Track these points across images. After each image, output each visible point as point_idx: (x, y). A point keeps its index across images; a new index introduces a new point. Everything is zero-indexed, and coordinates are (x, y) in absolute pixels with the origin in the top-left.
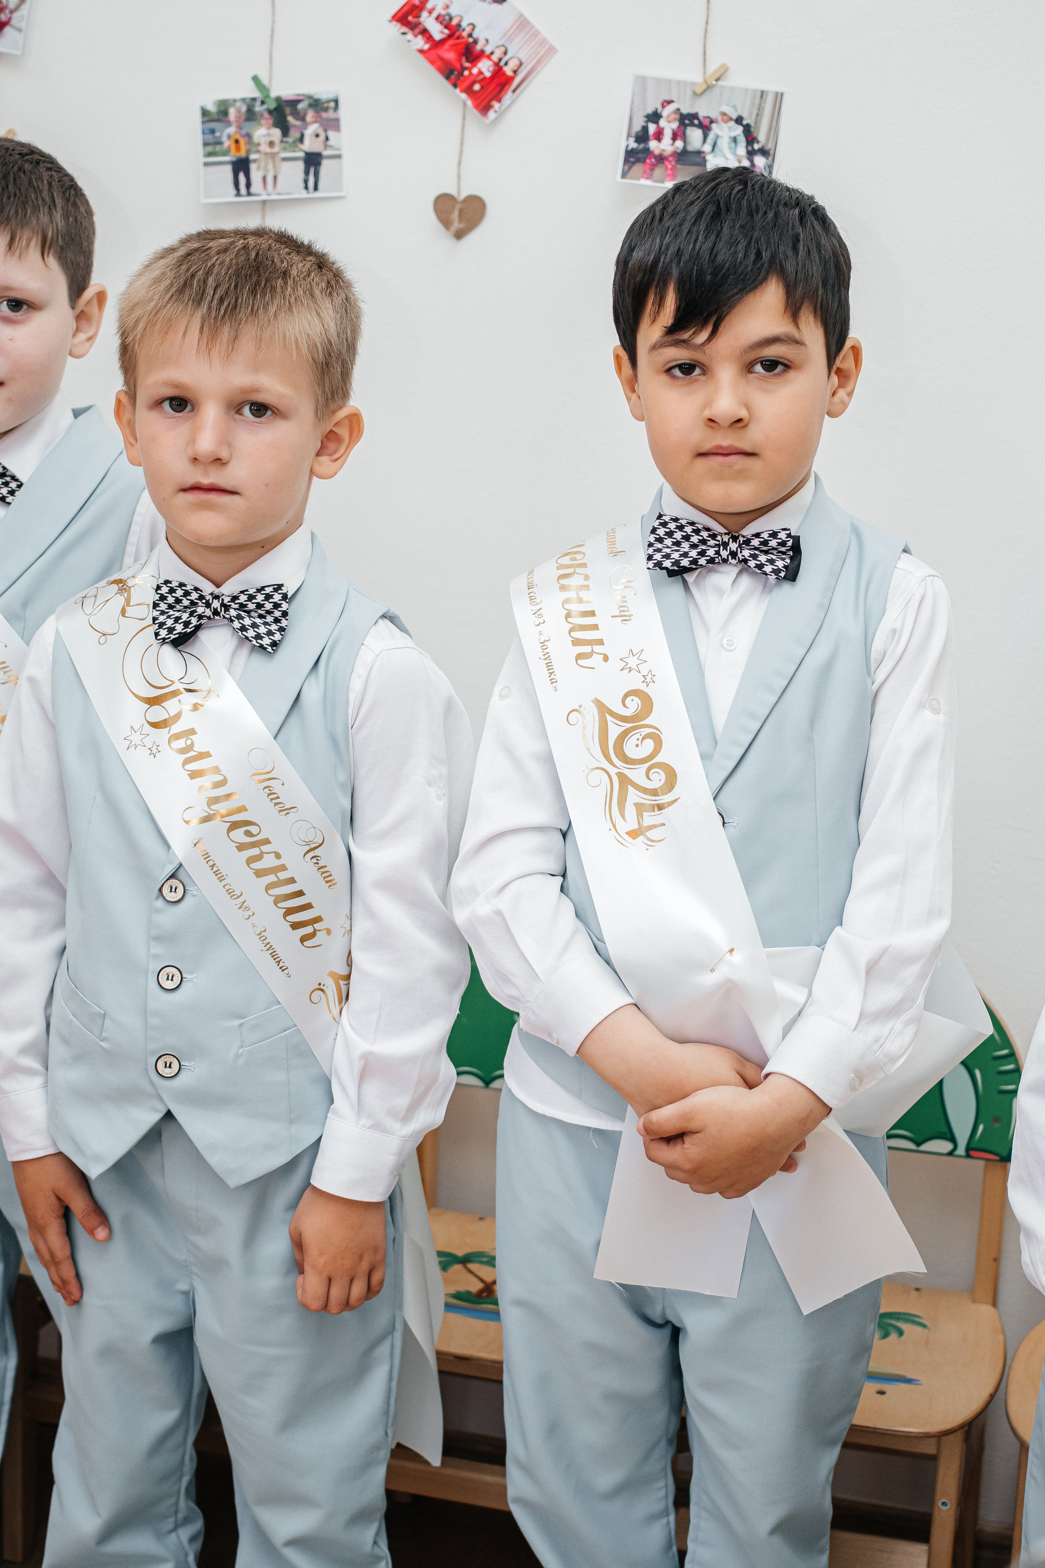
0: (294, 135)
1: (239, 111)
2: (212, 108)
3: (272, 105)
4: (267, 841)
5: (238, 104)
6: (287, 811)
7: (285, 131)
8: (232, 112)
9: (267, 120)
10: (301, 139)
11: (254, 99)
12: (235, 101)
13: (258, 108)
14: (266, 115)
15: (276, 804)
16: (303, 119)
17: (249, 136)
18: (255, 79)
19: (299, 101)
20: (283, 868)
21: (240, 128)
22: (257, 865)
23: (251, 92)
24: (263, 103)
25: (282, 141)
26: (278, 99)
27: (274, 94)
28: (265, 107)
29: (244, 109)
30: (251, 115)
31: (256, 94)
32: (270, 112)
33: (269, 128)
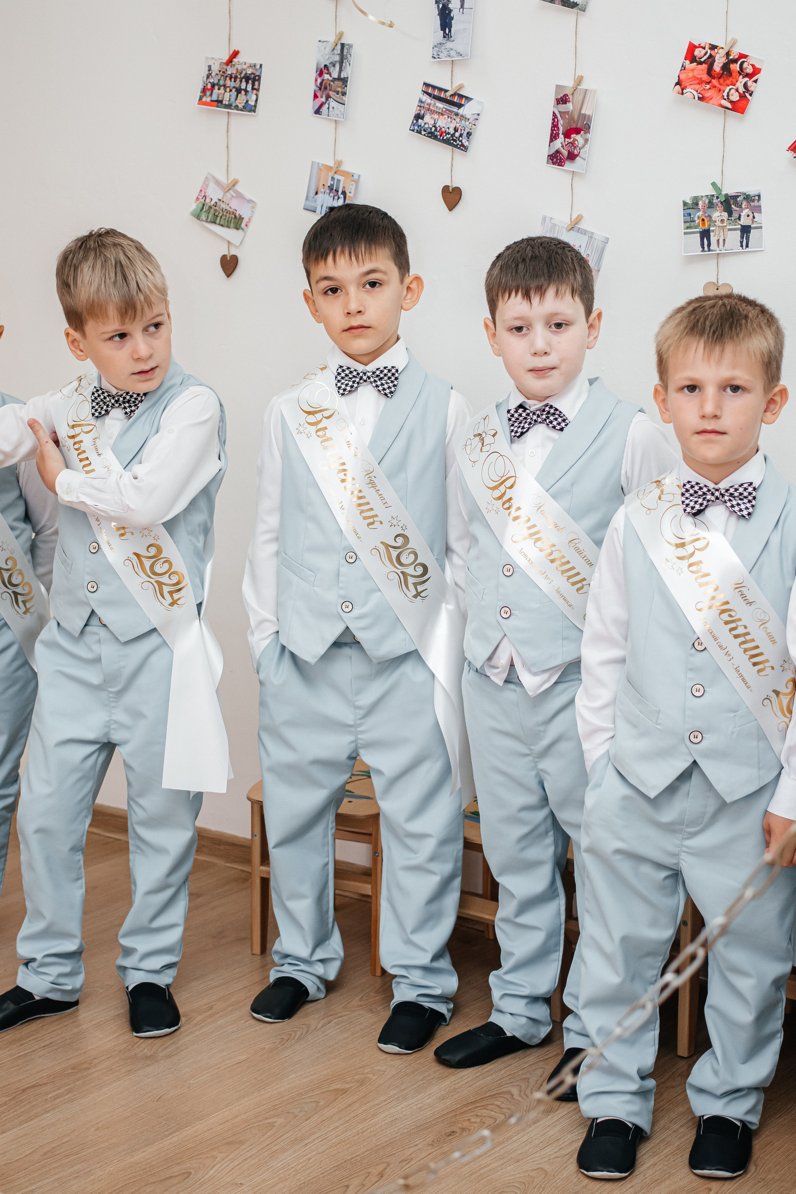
0: (735, 215)
1: (704, 203)
2: (689, 201)
3: (723, 199)
4: (740, 620)
5: (704, 199)
6: (750, 603)
7: (730, 214)
8: (700, 203)
9: (720, 207)
10: (739, 218)
11: (713, 196)
12: (702, 197)
13: (715, 201)
14: (719, 205)
15: (745, 600)
16: (740, 207)
17: (710, 216)
18: (714, 184)
19: (738, 196)
20: (748, 634)
21: (704, 212)
22: (735, 632)
23: (711, 192)
24: (717, 198)
25: (728, 219)
26: (726, 195)
27: (724, 193)
28: (719, 200)
29: (707, 201)
30: (711, 205)
31: (714, 193)
32: (722, 203)
33: (721, 212)
